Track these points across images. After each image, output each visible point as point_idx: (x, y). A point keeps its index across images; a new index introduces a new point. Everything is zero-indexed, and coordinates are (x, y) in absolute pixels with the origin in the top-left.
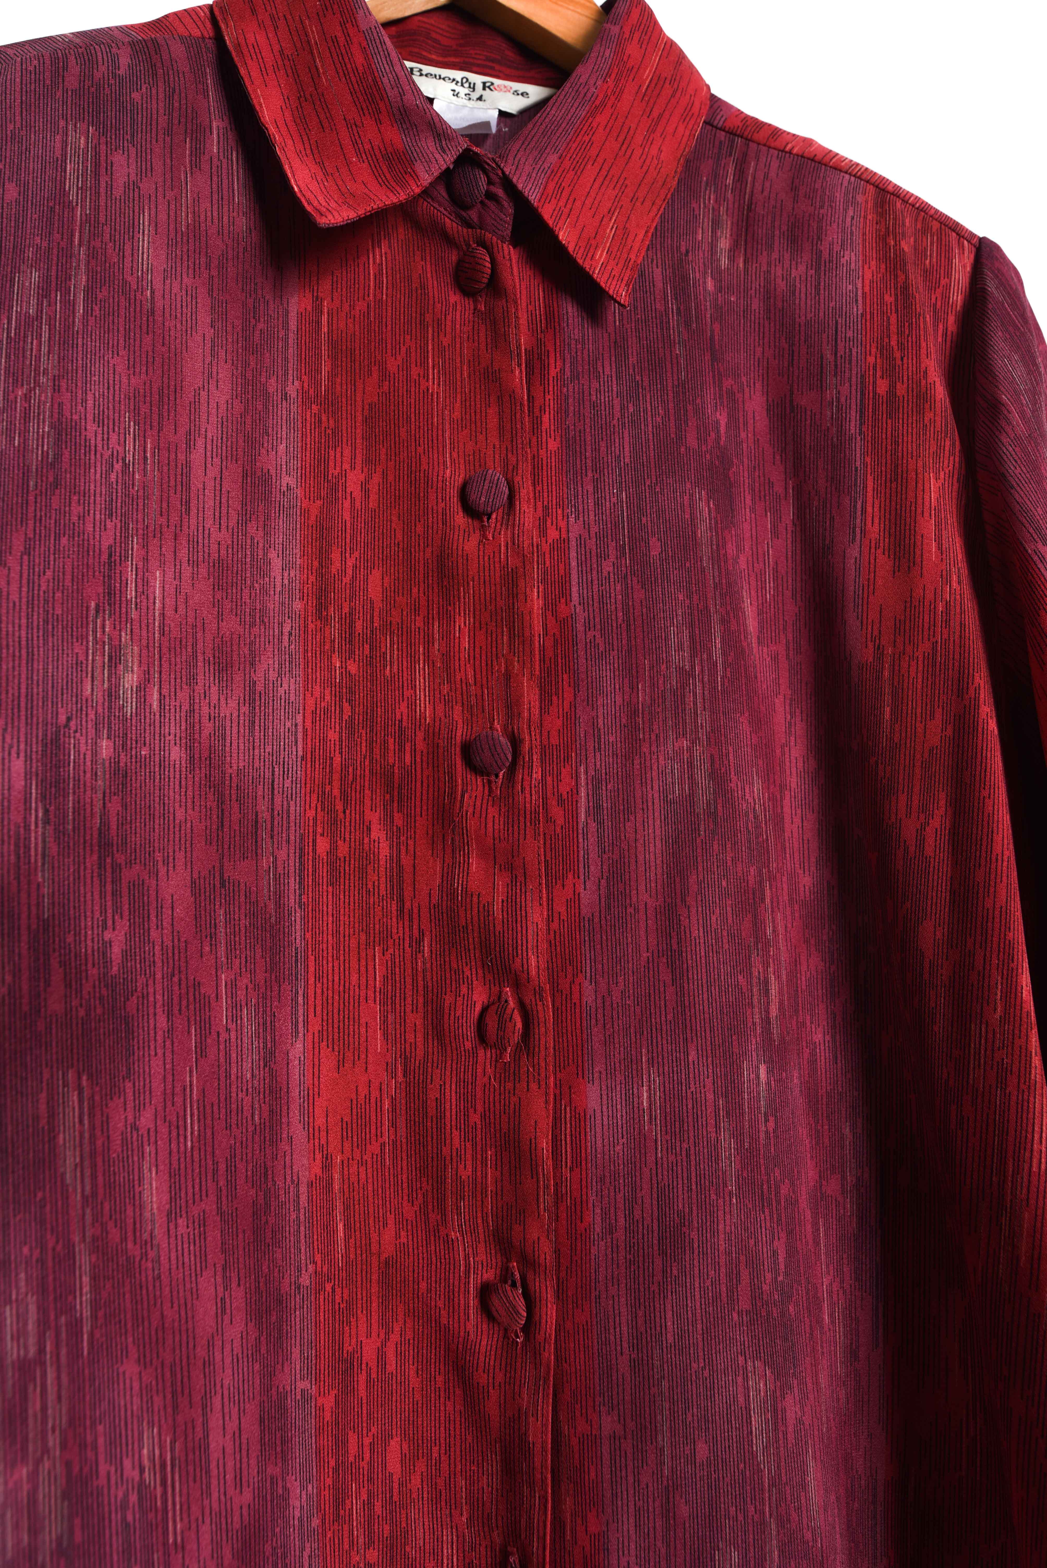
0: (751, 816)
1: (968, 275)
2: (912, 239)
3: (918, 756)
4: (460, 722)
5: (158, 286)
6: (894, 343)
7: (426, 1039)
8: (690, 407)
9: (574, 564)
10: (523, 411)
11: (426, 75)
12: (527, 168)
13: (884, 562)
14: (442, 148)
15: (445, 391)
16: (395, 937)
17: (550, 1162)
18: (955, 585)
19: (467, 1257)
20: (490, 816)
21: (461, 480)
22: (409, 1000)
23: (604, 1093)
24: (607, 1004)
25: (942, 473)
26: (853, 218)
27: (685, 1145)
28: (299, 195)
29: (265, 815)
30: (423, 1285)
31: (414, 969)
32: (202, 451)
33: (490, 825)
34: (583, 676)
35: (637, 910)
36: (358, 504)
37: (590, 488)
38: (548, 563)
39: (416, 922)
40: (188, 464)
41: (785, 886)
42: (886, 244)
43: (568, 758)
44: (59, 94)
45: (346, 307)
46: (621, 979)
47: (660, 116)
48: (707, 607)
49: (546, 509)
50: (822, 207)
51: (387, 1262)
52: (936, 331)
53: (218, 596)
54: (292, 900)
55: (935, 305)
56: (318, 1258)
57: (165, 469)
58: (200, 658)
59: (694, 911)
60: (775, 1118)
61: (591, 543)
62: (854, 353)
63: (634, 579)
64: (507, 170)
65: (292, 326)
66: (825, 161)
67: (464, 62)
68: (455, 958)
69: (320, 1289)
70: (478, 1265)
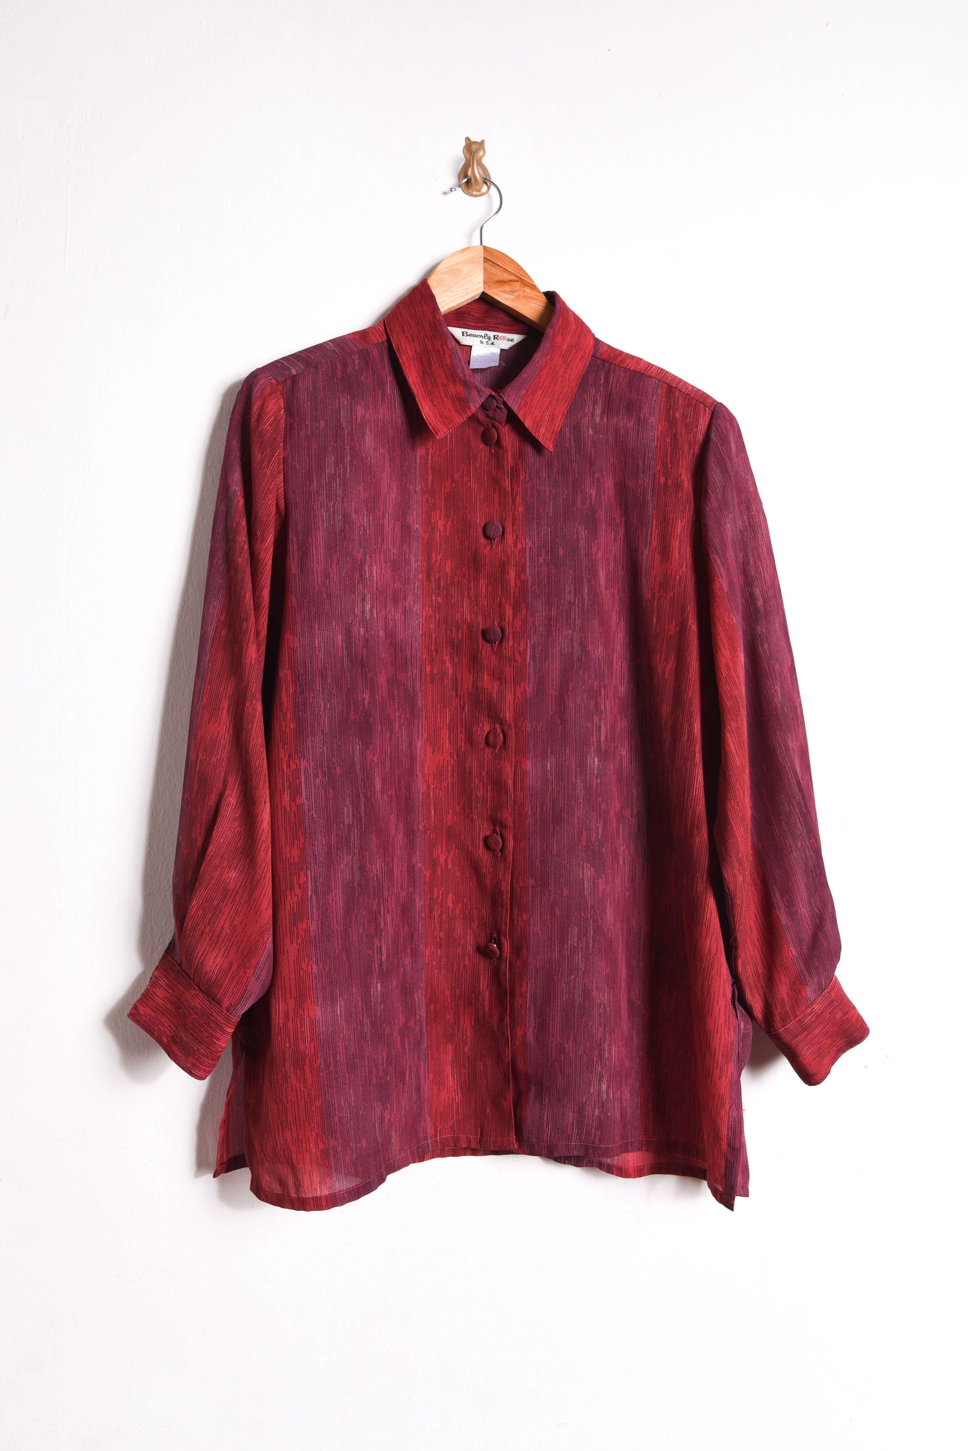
0: (597, 661)
1: (706, 426)
2: (682, 410)
3: (665, 638)
4: (481, 622)
5: (372, 455)
6: (668, 461)
7: (466, 744)
8: (579, 490)
9: (528, 558)
10: (509, 496)
11: (469, 335)
12: (514, 398)
13: (658, 558)
14: (480, 395)
15: (477, 487)
16: (455, 705)
17: (512, 789)
18: (685, 569)
19: (479, 826)
20: (492, 659)
21: (483, 524)
22: (460, 729)
23: (533, 764)
24: (536, 731)
25: (684, 520)
26: (655, 401)
27: (563, 784)
29: (409, 656)
30: (463, 836)
31: (461, 717)
32: (388, 518)
33: (492, 662)
34: (530, 604)
35: (548, 696)
36: (442, 534)
37: (535, 526)
38: (517, 559)
39: (462, 699)
40: (383, 524)
41: (612, 690)
42: (669, 413)
43: (523, 637)
44: (336, 380)
45: (438, 452)
46: (541, 722)
47: (570, 362)
48: (582, 576)
49: (517, 536)
50: (642, 396)
51: (449, 827)
52: (690, 454)
53: (393, 574)
54: (418, 688)
55: (691, 442)
56: (425, 821)
57: (376, 527)
58: (388, 598)
59: (570, 698)
60: (601, 779)
61: (535, 550)
62: (651, 464)
63: (552, 565)
64: (505, 399)
65: (418, 462)
66: (645, 373)
67: (486, 326)
68: (477, 713)
69: (426, 832)
70: (484, 829)
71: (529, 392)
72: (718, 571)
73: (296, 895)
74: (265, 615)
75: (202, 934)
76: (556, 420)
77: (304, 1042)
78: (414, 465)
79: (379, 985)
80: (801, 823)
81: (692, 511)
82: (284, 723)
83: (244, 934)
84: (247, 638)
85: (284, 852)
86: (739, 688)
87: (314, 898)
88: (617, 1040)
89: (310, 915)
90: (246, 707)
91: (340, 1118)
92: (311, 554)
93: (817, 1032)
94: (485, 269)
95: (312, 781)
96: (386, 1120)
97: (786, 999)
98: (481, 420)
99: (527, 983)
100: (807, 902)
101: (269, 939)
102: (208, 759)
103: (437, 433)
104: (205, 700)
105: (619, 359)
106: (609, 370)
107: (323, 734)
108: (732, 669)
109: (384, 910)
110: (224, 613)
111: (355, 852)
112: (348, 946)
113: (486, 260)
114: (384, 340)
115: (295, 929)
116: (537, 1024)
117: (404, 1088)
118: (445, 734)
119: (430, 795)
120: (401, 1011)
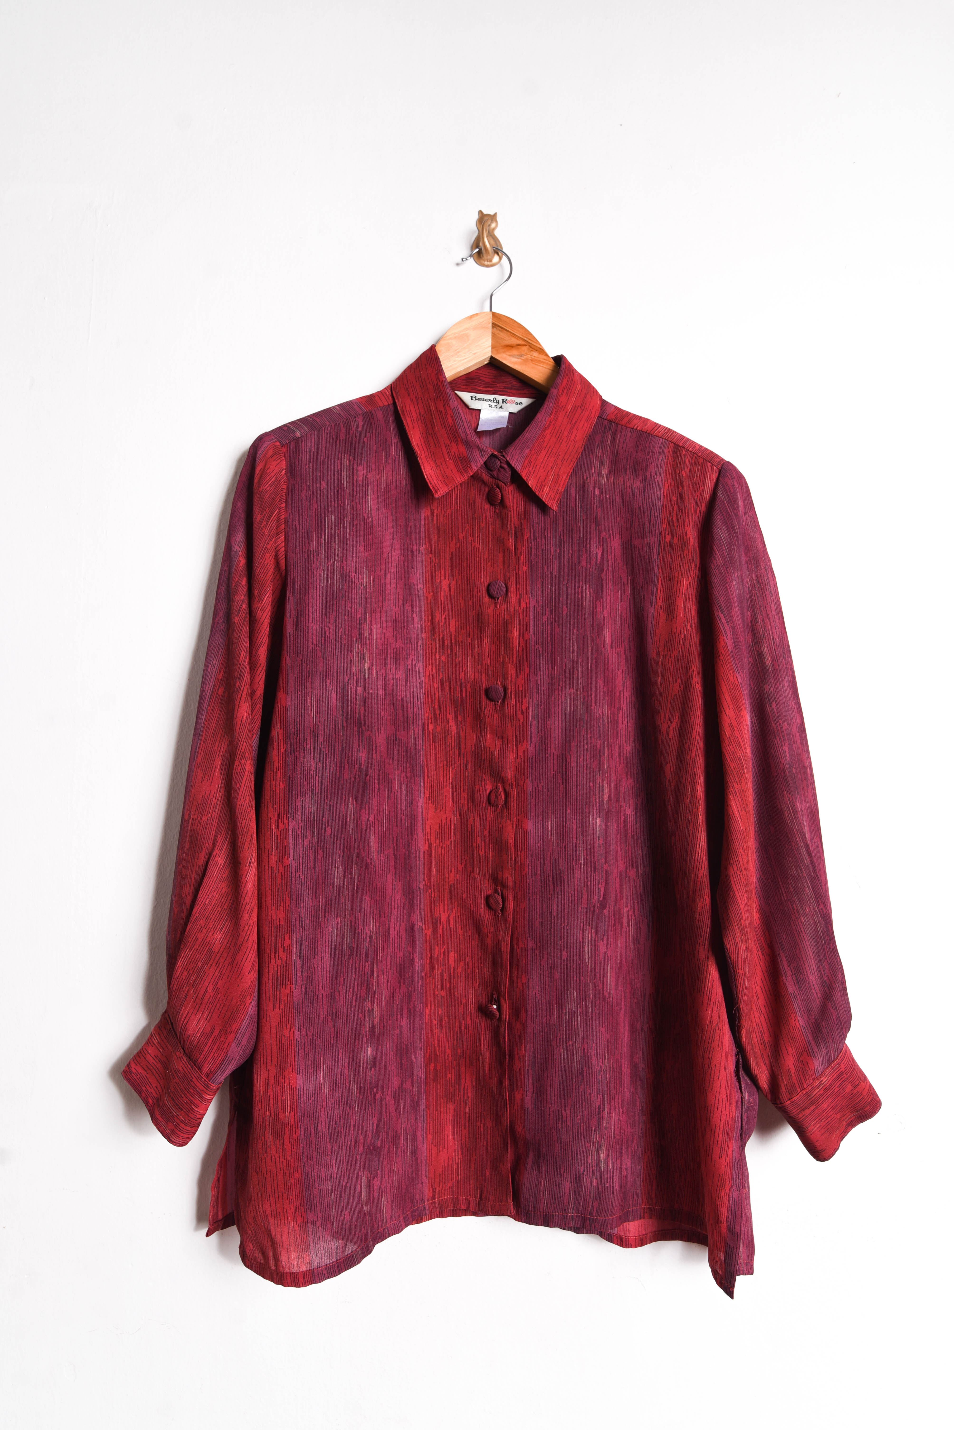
0: (601, 720)
1: (713, 484)
2: (689, 469)
3: (670, 698)
4: (484, 680)
5: (374, 515)
6: (674, 519)
7: (469, 802)
8: (584, 549)
9: (531, 617)
10: (512, 556)
11: (479, 399)
12: (516, 457)
13: (663, 616)
14: (483, 455)
15: (482, 547)
16: (457, 763)
17: (513, 849)
19: (481, 885)
20: (495, 718)
21: (487, 584)
22: (462, 788)
23: (534, 824)
24: (537, 790)
25: (691, 579)
26: (662, 460)
27: (564, 845)
28: (427, 479)
29: (411, 715)
30: (465, 895)
31: (465, 776)
32: (390, 578)
33: (495, 721)
34: (533, 663)
35: (550, 755)
36: (446, 593)
37: (539, 586)
38: (521, 617)
39: (465, 758)
40: (385, 584)
41: (617, 750)
42: (676, 472)
43: (526, 696)
44: (338, 442)
45: (443, 513)
46: (542, 781)
47: (576, 422)
48: (586, 635)
49: (521, 595)
50: (648, 455)
51: (451, 886)
52: (696, 511)
53: (396, 633)
54: (420, 747)
55: (696, 500)
56: (426, 879)
57: (377, 586)
58: (389, 657)
59: (572, 757)
60: (604, 839)
61: (539, 609)
62: (657, 523)
63: (556, 624)
64: (508, 459)
65: (422, 523)
66: (652, 432)
67: (495, 390)
68: (479, 771)
69: (427, 891)
70: (486, 888)
71: (533, 452)
72: (722, 629)
73: (280, 958)
74: (261, 674)
75: (186, 996)
76: (560, 479)
77: (285, 1111)
78: (419, 526)
79: (370, 1049)
81: (697, 569)
82: (274, 782)
83: (226, 997)
84: (239, 696)
85: (270, 914)
86: (746, 751)
87: (299, 961)
88: (617, 1108)
89: (294, 980)
90: (235, 767)
91: (321, 1191)
92: (307, 612)
93: (826, 1106)
94: (494, 335)
95: (301, 841)
96: (376, 1187)
97: (793, 1071)
98: (485, 480)
99: (525, 1047)
100: (815, 970)
101: (252, 1004)
102: (199, 818)
103: (436, 492)
104: (200, 758)
105: (626, 419)
106: (616, 431)
107: (313, 793)
108: (736, 729)
109: (378, 972)
110: (222, 673)
111: (345, 914)
112: (334, 1011)
113: (494, 325)
114: (390, 404)
115: (278, 994)
116: (535, 1089)
117: (397, 1152)
118: (448, 792)
119: (431, 853)
120: (395, 1074)
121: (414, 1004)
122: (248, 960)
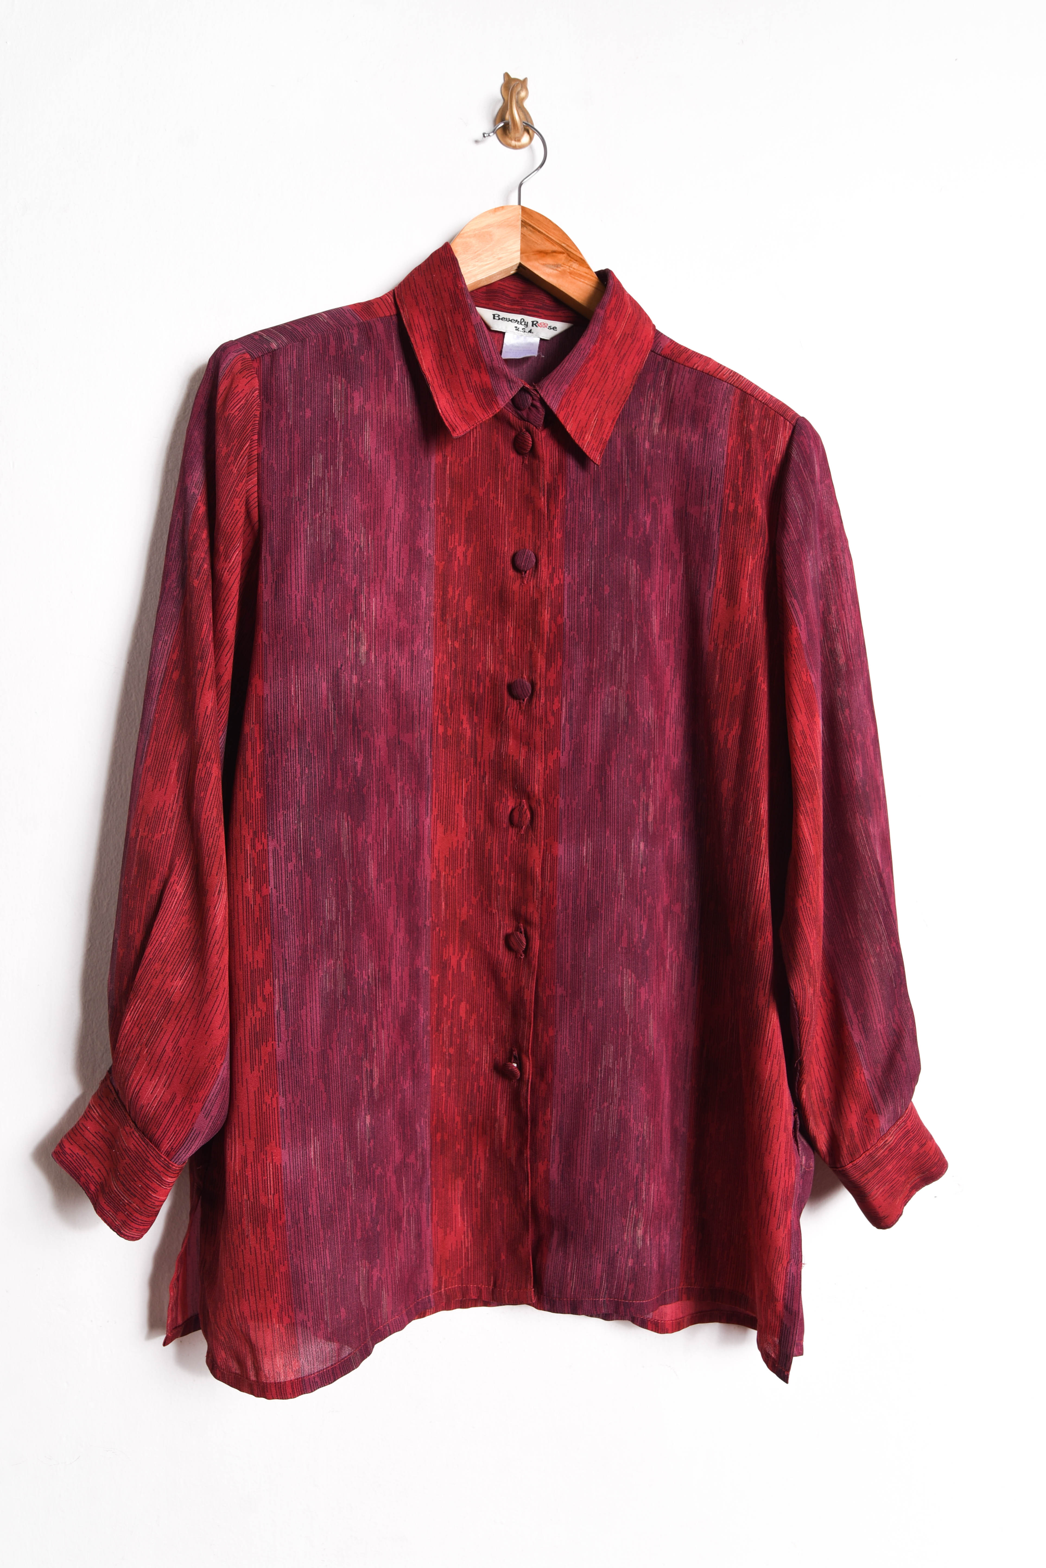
0: (646, 725)
1: (785, 443)
2: (756, 422)
3: (728, 700)
4: (507, 673)
5: (373, 458)
6: (740, 483)
7: (485, 822)
8: (630, 515)
9: (566, 597)
10: (544, 519)
11: (502, 319)
12: (553, 393)
13: (723, 601)
14: (510, 387)
15: (505, 506)
16: (472, 774)
17: (540, 878)
18: (754, 615)
19: (500, 922)
20: (520, 719)
21: (512, 553)
22: (478, 804)
23: (566, 848)
24: (570, 808)
25: (756, 556)
26: (726, 410)
27: (601, 873)
28: (441, 414)
29: (417, 713)
30: (479, 934)
31: (481, 790)
32: (392, 539)
33: (519, 723)
34: (567, 654)
35: (586, 766)
36: (461, 564)
37: (576, 558)
38: (553, 596)
39: (482, 768)
40: (386, 546)
41: (663, 762)
42: (743, 425)
43: (558, 693)
44: (327, 358)
45: (458, 460)
46: (577, 798)
47: (625, 355)
48: (631, 621)
49: (553, 569)
50: (710, 403)
51: (463, 923)
52: (764, 475)
53: (398, 610)
54: (427, 754)
55: (766, 460)
56: (433, 915)
57: (376, 549)
58: (391, 639)
59: (613, 769)
60: (647, 867)
61: (575, 587)
62: (719, 487)
63: (596, 606)
64: (542, 395)
65: (433, 472)
66: (715, 374)
67: (523, 309)
68: (499, 785)
69: (434, 929)
70: (505, 925)
71: (573, 389)
72: (795, 618)
73: (259, 1009)
74: (229, 655)
75: (138, 1058)
76: (604, 426)
77: (266, 1194)
78: (428, 475)
79: (368, 1118)
80: (880, 923)
81: (765, 545)
82: (248, 792)
83: (190, 1058)
84: (202, 681)
85: (245, 956)
86: (816, 760)
87: (283, 1013)
88: (657, 1177)
89: (277, 1035)
90: (198, 771)
91: (311, 1286)
92: (289, 577)
93: (889, 1168)
94: (523, 236)
95: (283, 866)
96: (375, 1279)
97: (856, 1130)
98: (512, 422)
99: (552, 1112)
100: (884, 1017)
101: (223, 1066)
102: (150, 836)
103: (454, 430)
104: (149, 760)
105: (684, 356)
106: (672, 370)
107: (299, 806)
108: (808, 737)
109: (377, 1026)
110: (176, 651)
111: (338, 955)
112: (326, 1072)
113: (524, 224)
114: (392, 314)
115: (257, 1053)
116: (562, 1160)
117: (399, 1238)
118: (460, 810)
119: (439, 884)
120: (397, 1146)
121: (418, 1065)
122: (218, 1012)
